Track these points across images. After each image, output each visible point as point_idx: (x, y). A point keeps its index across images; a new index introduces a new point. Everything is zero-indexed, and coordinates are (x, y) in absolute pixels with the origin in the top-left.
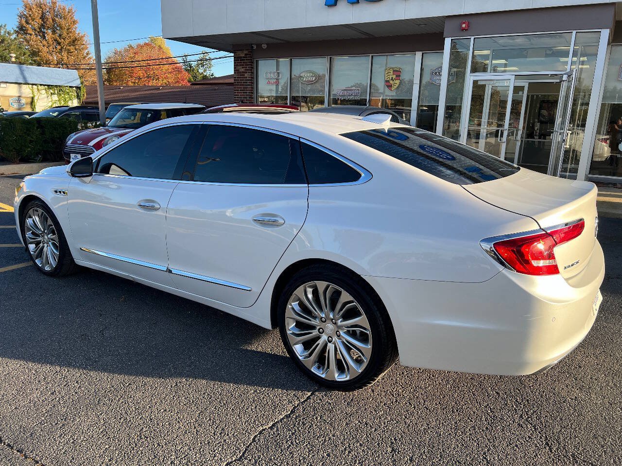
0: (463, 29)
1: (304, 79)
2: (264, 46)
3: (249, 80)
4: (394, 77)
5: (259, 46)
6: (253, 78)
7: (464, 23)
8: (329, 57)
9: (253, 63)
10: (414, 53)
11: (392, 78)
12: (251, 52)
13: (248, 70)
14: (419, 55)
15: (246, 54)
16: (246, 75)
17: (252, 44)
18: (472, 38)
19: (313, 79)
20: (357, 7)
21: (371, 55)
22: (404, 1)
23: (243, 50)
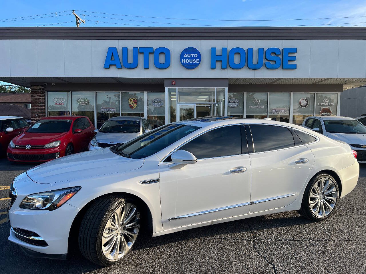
0: (173, 84)
1: (81, 102)
2: (53, 84)
4: (134, 102)
6: (45, 101)
7: (173, 82)
8: (96, 92)
9: (45, 93)
10: (143, 92)
11: (133, 103)
12: (44, 87)
13: (42, 97)
14: (145, 93)
15: (40, 88)
16: (40, 100)
17: (45, 83)
19: (86, 103)
21: (120, 92)
22: (145, 70)
23: (38, 86)
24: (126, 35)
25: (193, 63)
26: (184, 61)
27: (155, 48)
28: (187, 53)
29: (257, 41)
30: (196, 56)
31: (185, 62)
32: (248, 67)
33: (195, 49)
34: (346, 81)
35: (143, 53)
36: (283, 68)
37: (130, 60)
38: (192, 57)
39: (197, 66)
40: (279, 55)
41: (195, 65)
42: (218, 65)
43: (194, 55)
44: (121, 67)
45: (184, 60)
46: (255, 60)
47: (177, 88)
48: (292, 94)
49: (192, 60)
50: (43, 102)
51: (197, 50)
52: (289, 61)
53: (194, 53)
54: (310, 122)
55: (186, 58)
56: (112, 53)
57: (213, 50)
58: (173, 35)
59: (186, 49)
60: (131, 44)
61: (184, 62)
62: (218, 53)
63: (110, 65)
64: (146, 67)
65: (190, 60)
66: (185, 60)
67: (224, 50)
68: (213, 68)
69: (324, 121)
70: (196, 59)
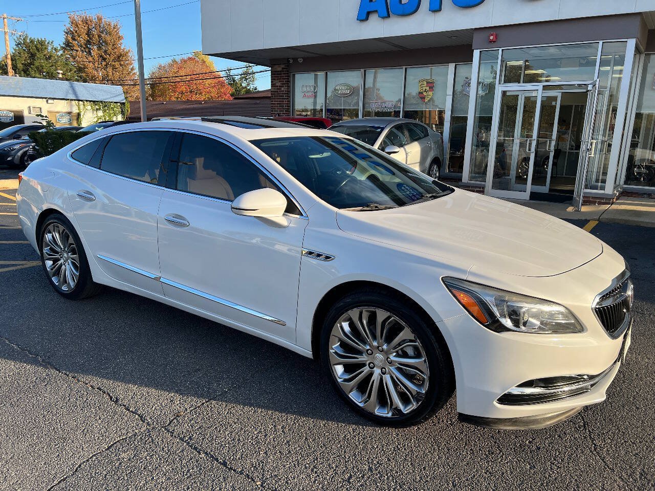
0: (491, 41)
1: (339, 92)
2: (300, 60)
3: (285, 94)
4: (428, 88)
5: (295, 60)
6: (289, 91)
7: (492, 35)
8: (363, 70)
9: (289, 76)
10: (447, 64)
12: (288, 66)
13: (284, 84)
14: (452, 66)
15: (283, 69)
16: (283, 89)
17: (288, 58)
18: (501, 49)
19: (348, 92)
20: (388, 21)
21: (404, 67)
22: (433, 14)
23: (280, 64)
63: (368, 13)
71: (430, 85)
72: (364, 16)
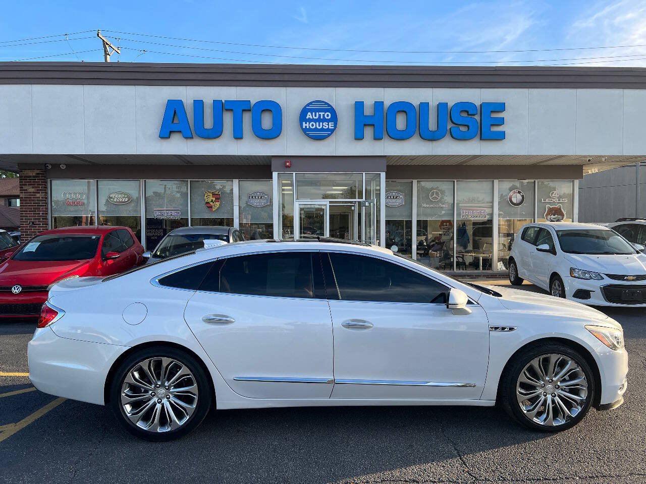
0: (287, 167)
1: (115, 200)
2: (63, 167)
3: (41, 201)
4: (214, 199)
6: (46, 198)
7: (287, 162)
8: (143, 180)
9: (46, 182)
11: (212, 200)
12: (45, 172)
13: (41, 190)
14: (234, 181)
15: (37, 174)
16: (38, 195)
17: (46, 164)
19: (126, 200)
20: (191, 141)
21: (189, 180)
22: (236, 140)
23: (34, 169)
24: (200, 77)
25: (322, 130)
26: (306, 125)
27: (253, 102)
28: (312, 111)
29: (435, 90)
30: (328, 116)
31: (308, 127)
32: (420, 135)
33: (326, 103)
34: (589, 160)
35: (232, 110)
36: (482, 138)
37: (208, 123)
38: (322, 118)
39: (329, 135)
40: (474, 115)
41: (326, 133)
42: (368, 132)
43: (324, 115)
44: (191, 136)
45: (306, 123)
46: (432, 125)
47: (294, 173)
48: (496, 182)
49: (321, 123)
50: (43, 200)
51: (329, 105)
52: (492, 125)
53: (325, 111)
54: (531, 233)
55: (310, 120)
56: (174, 110)
57: (359, 106)
58: (286, 78)
59: (311, 103)
60: (209, 94)
61: (306, 127)
62: (368, 111)
63: (171, 132)
64: (238, 136)
65: (317, 123)
66: (308, 123)
67: (378, 105)
68: (359, 137)
69: (557, 232)
70: (328, 121)
71: (218, 197)
72: (166, 134)
